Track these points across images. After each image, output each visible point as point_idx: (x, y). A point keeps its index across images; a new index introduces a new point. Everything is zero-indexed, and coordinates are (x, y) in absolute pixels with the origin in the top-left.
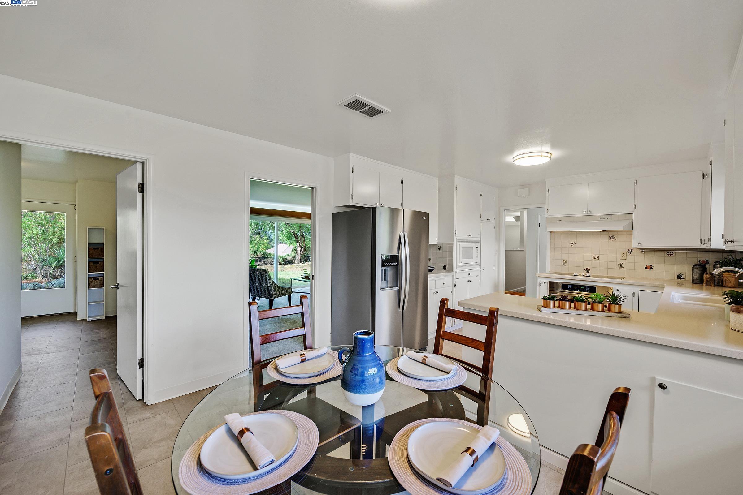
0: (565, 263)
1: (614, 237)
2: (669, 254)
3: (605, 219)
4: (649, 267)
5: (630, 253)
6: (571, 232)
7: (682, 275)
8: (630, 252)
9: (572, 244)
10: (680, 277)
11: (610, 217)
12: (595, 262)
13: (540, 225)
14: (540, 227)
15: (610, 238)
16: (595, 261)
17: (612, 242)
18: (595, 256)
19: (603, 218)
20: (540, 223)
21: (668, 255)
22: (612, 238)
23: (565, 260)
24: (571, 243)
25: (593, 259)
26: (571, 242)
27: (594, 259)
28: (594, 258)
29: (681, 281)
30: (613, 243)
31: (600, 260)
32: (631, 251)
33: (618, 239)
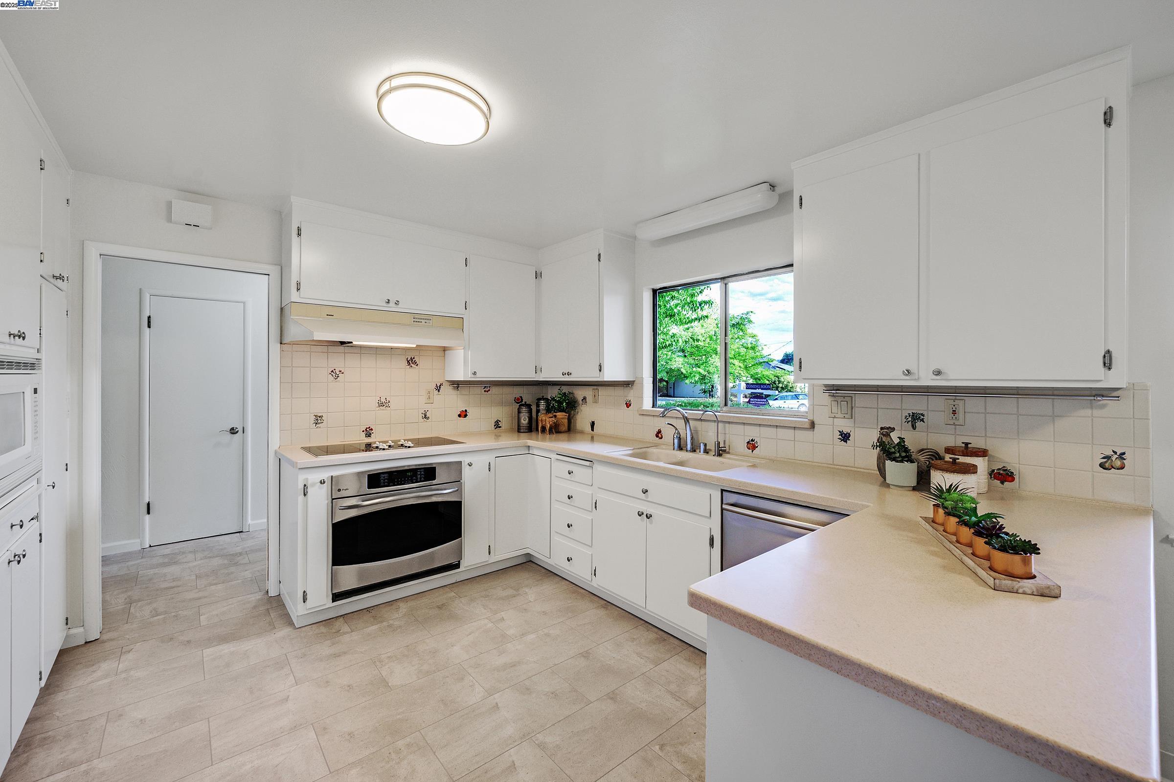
0: (319, 421)
1: (414, 360)
2: (486, 389)
3: (421, 322)
4: (463, 414)
5: (439, 391)
6: (355, 346)
7: (500, 421)
8: (438, 388)
9: (335, 374)
10: (497, 425)
11: (430, 320)
12: (383, 412)
13: (149, 322)
14: (149, 326)
15: (408, 362)
16: (383, 410)
17: (411, 370)
18: (383, 400)
19: (419, 320)
20: (149, 317)
21: (485, 391)
22: (411, 362)
23: (320, 415)
24: (332, 371)
25: (379, 406)
26: (333, 369)
27: (381, 407)
28: (381, 405)
29: (499, 431)
30: (413, 372)
31: (391, 407)
32: (440, 387)
33: (420, 365)
